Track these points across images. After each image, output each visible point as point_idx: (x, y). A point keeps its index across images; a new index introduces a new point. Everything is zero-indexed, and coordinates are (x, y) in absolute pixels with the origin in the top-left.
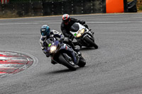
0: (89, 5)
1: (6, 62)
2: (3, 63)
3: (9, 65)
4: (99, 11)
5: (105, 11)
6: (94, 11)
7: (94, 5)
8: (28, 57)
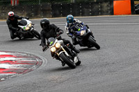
0: (96, 7)
1: (16, 62)
2: (13, 63)
3: (19, 65)
4: (107, 13)
5: (112, 13)
6: (102, 13)
7: (101, 7)
8: (37, 57)
